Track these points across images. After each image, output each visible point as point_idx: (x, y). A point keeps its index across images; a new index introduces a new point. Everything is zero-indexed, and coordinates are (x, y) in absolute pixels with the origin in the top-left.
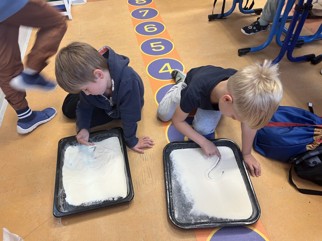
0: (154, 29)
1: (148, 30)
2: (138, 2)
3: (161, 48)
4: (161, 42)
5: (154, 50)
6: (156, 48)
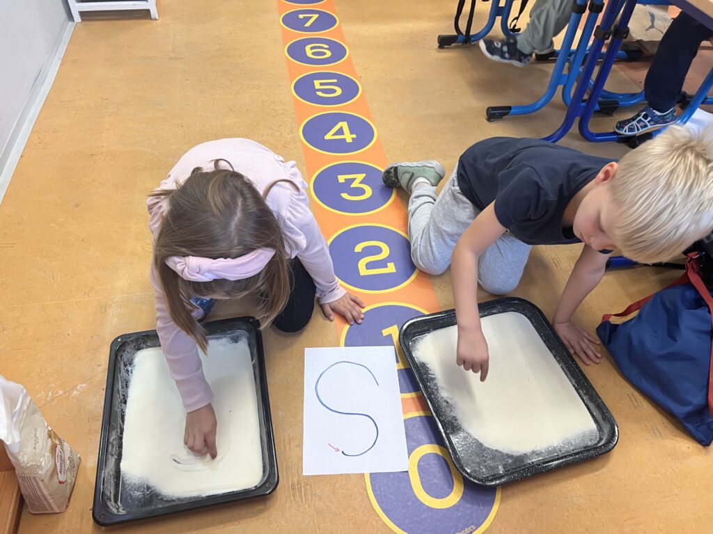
0: (325, 54)
1: (313, 54)
3: (334, 91)
4: (335, 81)
6: (324, 91)
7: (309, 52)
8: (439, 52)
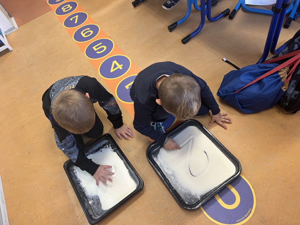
0: (90, 33)
1: (86, 35)
2: (65, 10)
3: (103, 48)
4: (101, 43)
5: (98, 52)
6: (99, 50)
7: (84, 35)
8: (136, 9)
